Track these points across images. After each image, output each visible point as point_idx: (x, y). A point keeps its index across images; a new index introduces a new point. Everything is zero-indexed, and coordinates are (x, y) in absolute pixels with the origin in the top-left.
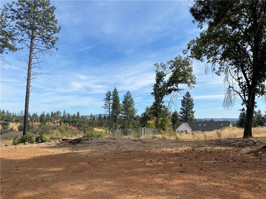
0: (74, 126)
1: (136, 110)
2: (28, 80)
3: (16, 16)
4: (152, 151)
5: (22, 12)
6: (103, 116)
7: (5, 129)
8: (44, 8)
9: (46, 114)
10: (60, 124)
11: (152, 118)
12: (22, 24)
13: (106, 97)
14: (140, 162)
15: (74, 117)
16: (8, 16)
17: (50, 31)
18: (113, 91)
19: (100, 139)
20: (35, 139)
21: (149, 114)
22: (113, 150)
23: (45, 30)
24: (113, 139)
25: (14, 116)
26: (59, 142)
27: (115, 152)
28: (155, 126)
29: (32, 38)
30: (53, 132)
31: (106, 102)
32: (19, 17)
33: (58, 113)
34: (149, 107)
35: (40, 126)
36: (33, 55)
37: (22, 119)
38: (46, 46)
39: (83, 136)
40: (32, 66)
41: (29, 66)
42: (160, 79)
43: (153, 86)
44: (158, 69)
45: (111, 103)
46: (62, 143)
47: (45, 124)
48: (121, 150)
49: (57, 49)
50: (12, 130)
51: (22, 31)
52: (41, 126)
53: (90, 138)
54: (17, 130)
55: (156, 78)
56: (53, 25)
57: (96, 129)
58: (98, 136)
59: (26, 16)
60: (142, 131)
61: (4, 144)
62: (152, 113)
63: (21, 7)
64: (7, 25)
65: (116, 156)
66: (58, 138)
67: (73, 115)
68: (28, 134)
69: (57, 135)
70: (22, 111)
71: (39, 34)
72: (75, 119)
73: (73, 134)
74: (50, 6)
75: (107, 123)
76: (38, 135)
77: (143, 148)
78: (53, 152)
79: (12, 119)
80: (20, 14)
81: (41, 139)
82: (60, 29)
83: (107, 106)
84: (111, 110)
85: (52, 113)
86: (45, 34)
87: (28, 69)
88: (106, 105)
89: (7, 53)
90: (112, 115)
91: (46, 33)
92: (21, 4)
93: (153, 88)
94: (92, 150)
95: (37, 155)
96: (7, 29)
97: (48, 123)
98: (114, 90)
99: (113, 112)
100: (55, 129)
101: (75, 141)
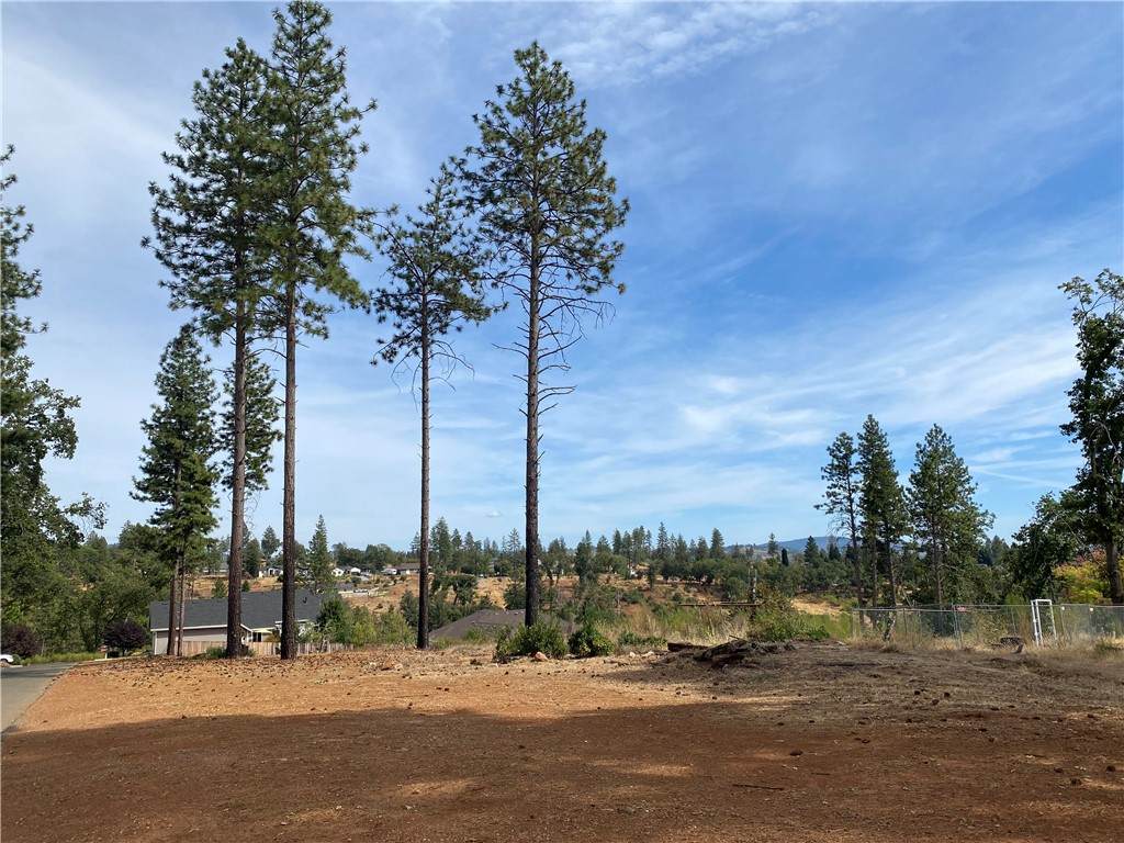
0: (704, 589)
1: (983, 515)
2: (531, 416)
3: (478, 196)
4: (1105, 718)
5: (498, 175)
6: (823, 547)
7: (463, 600)
8: (567, 146)
9: (595, 543)
10: (651, 580)
11: (1081, 553)
12: (500, 217)
13: (829, 459)
14: (1046, 769)
15: (700, 551)
16: (456, 199)
17: (592, 226)
18: (863, 432)
19: (825, 651)
20: (566, 641)
21: (1058, 531)
22: (897, 702)
23: (574, 226)
24: (888, 650)
25: (491, 552)
26: (654, 657)
27: (906, 712)
28: (1099, 590)
29: (535, 261)
30: (627, 613)
31: (831, 482)
32: (488, 196)
33: (639, 535)
34: (1057, 499)
35: (578, 590)
36: (541, 323)
37: (516, 563)
38: (583, 282)
39: (750, 635)
40: (542, 364)
41: (531, 363)
42: (1107, 353)
43: (1070, 394)
44: (1087, 307)
45: (857, 487)
46: (668, 661)
47: (593, 579)
48: (935, 703)
49: (622, 288)
50: (485, 604)
51: (500, 242)
52: (582, 589)
53: (780, 645)
54: (502, 604)
55: (1079, 350)
56: (601, 201)
57: (799, 605)
58: (818, 636)
59: (510, 187)
60: (1030, 618)
61: (468, 658)
62: (1076, 526)
63: (493, 160)
64: (455, 233)
65: (916, 730)
66: (651, 640)
67: (697, 543)
68: (545, 619)
69: (647, 629)
70: (515, 533)
71: (556, 242)
72: (709, 562)
73: (708, 624)
74: (587, 131)
75: (847, 577)
76: (576, 628)
77: (1048, 700)
78: (639, 696)
79: (485, 563)
80: (490, 184)
81: (590, 643)
82: (627, 208)
83: (841, 503)
84: (859, 519)
85: (617, 535)
86: (574, 238)
87: (527, 378)
88: (834, 494)
89: (459, 329)
90: (865, 540)
91: (580, 235)
92: (494, 149)
93: (1068, 400)
94: (795, 698)
95: (582, 705)
96: (454, 247)
97: (606, 576)
98: (866, 427)
99: (870, 526)
100: (634, 603)
101: (719, 654)
